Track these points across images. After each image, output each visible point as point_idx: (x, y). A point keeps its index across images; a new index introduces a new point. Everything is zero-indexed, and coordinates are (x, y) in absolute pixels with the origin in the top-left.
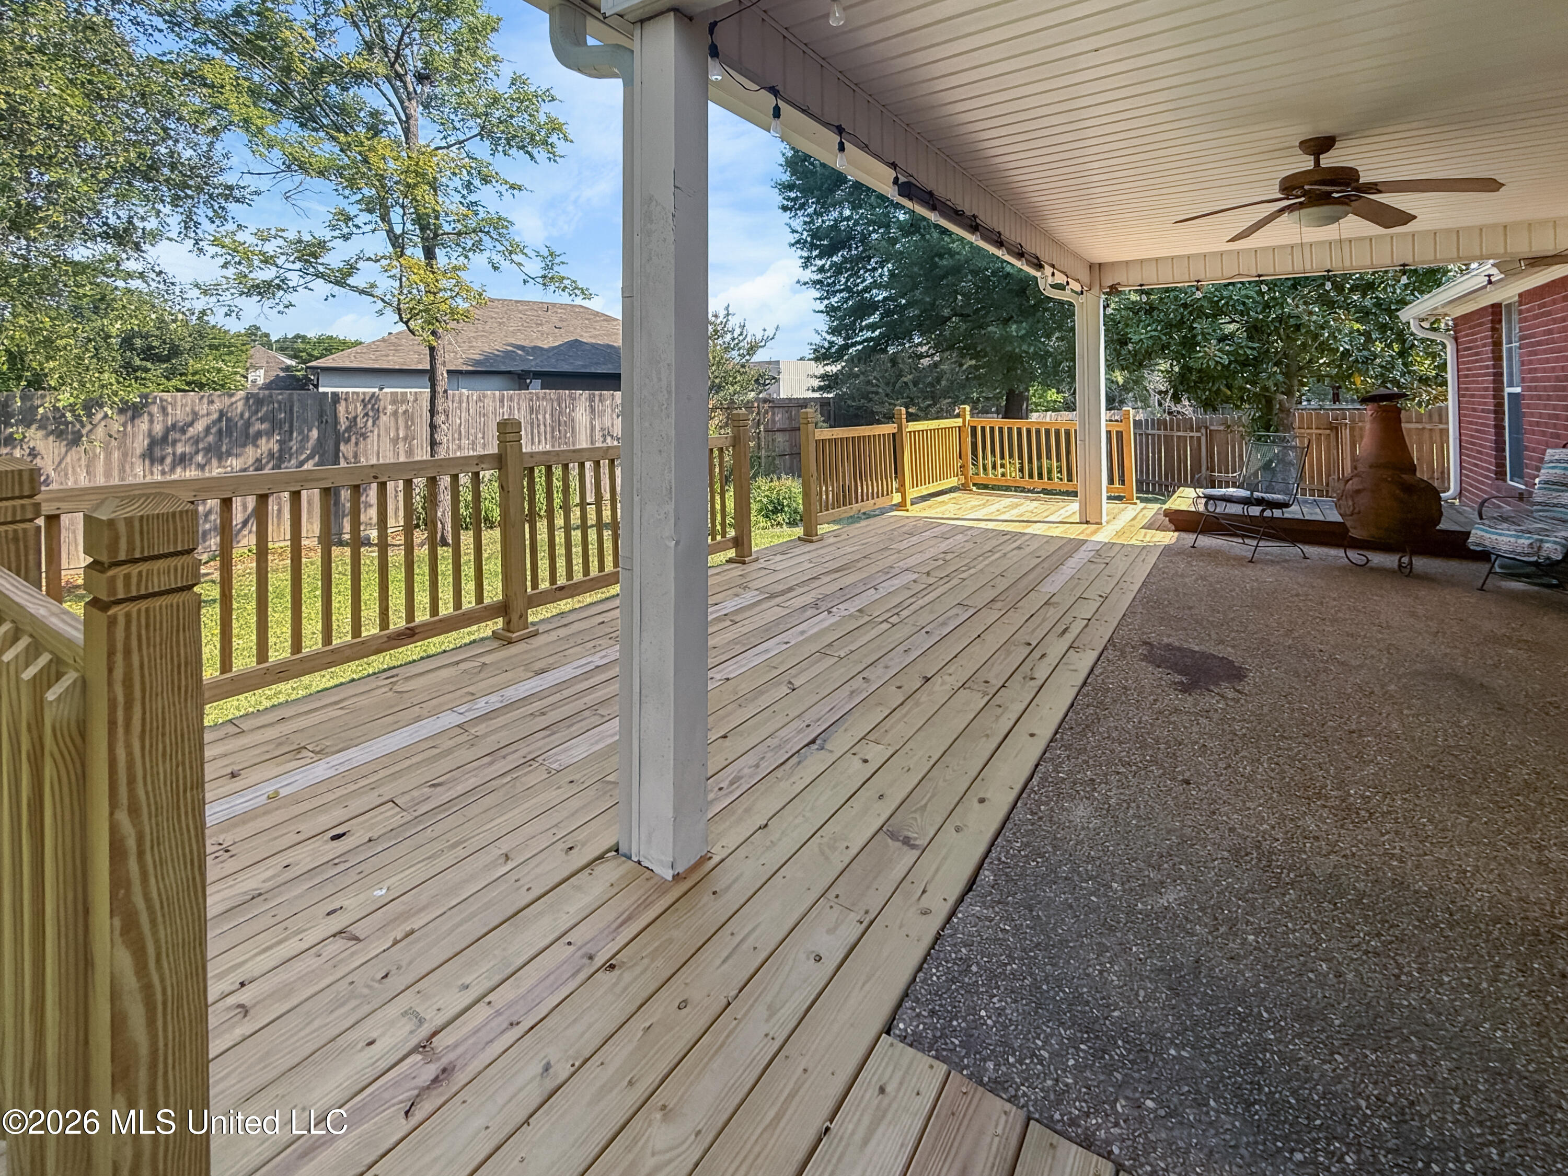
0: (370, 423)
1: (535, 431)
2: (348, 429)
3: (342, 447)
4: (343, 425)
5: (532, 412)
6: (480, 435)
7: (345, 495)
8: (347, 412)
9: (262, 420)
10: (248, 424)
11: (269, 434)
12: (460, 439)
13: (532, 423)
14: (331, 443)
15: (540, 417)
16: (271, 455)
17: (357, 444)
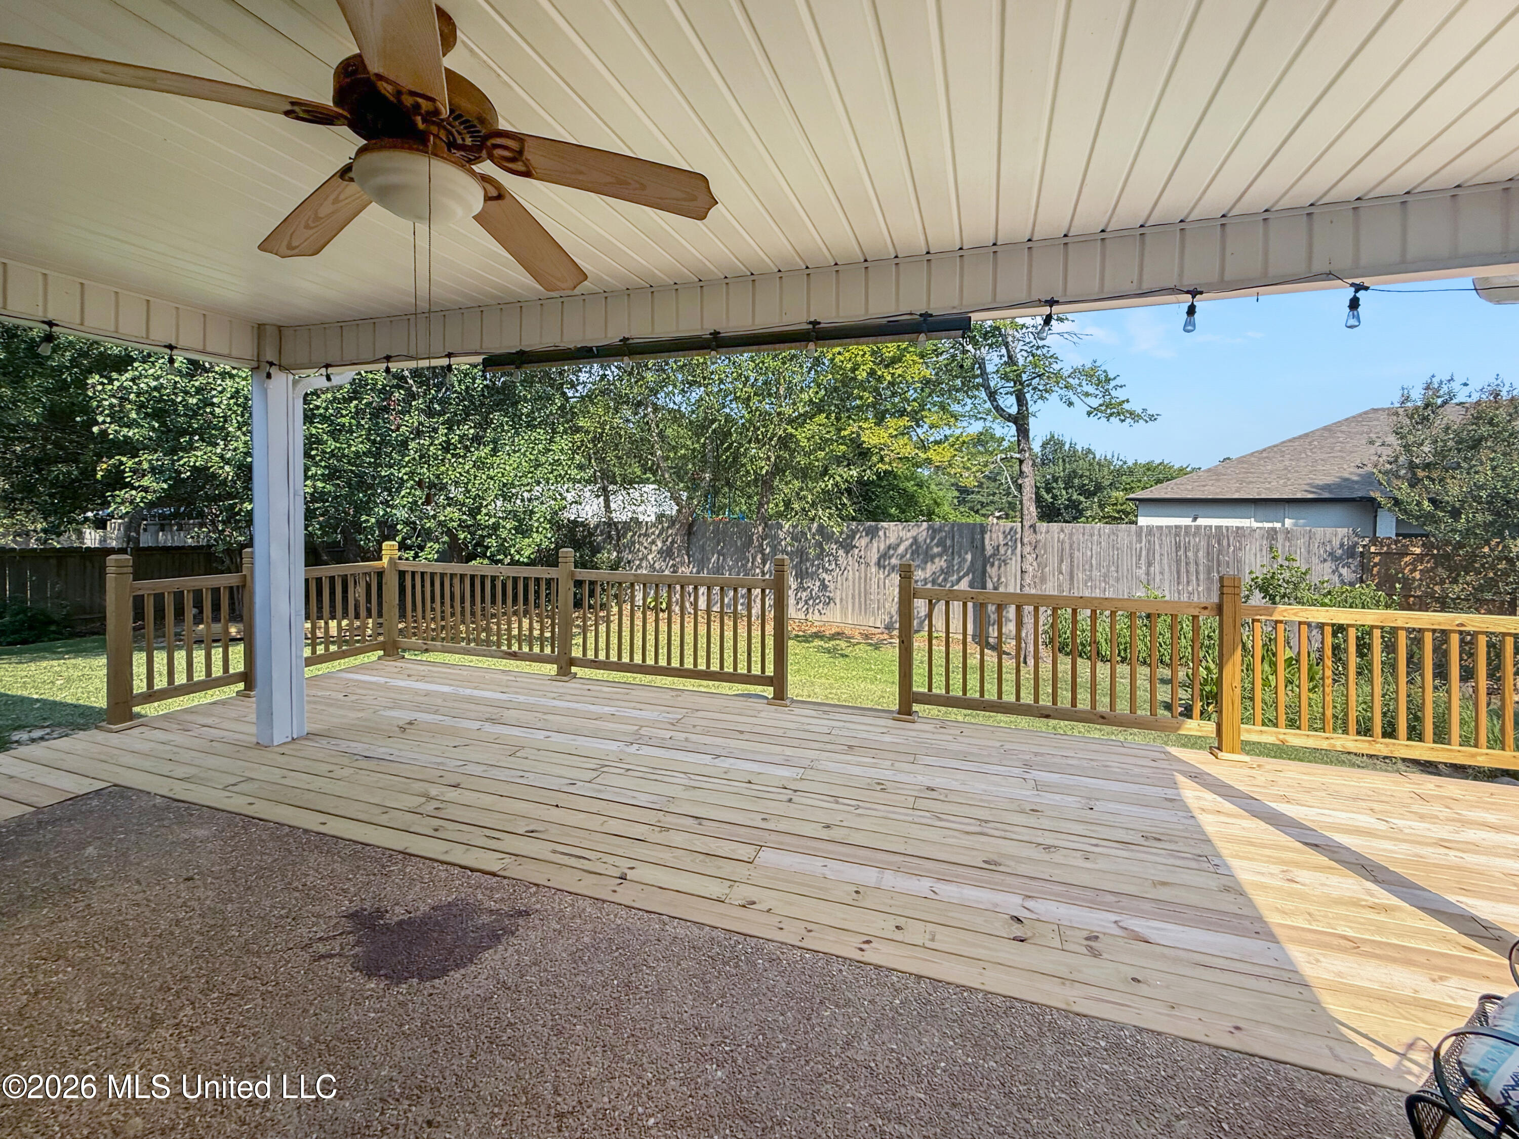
0: (1009, 552)
1: (1183, 570)
2: (993, 555)
3: (988, 568)
4: (989, 550)
5: (1178, 548)
6: (1113, 568)
7: (991, 608)
8: (991, 539)
9: (937, 545)
10: (929, 548)
11: (940, 555)
12: (1091, 571)
13: (1178, 561)
14: (979, 564)
15: (1190, 554)
16: (942, 570)
17: (999, 567)
